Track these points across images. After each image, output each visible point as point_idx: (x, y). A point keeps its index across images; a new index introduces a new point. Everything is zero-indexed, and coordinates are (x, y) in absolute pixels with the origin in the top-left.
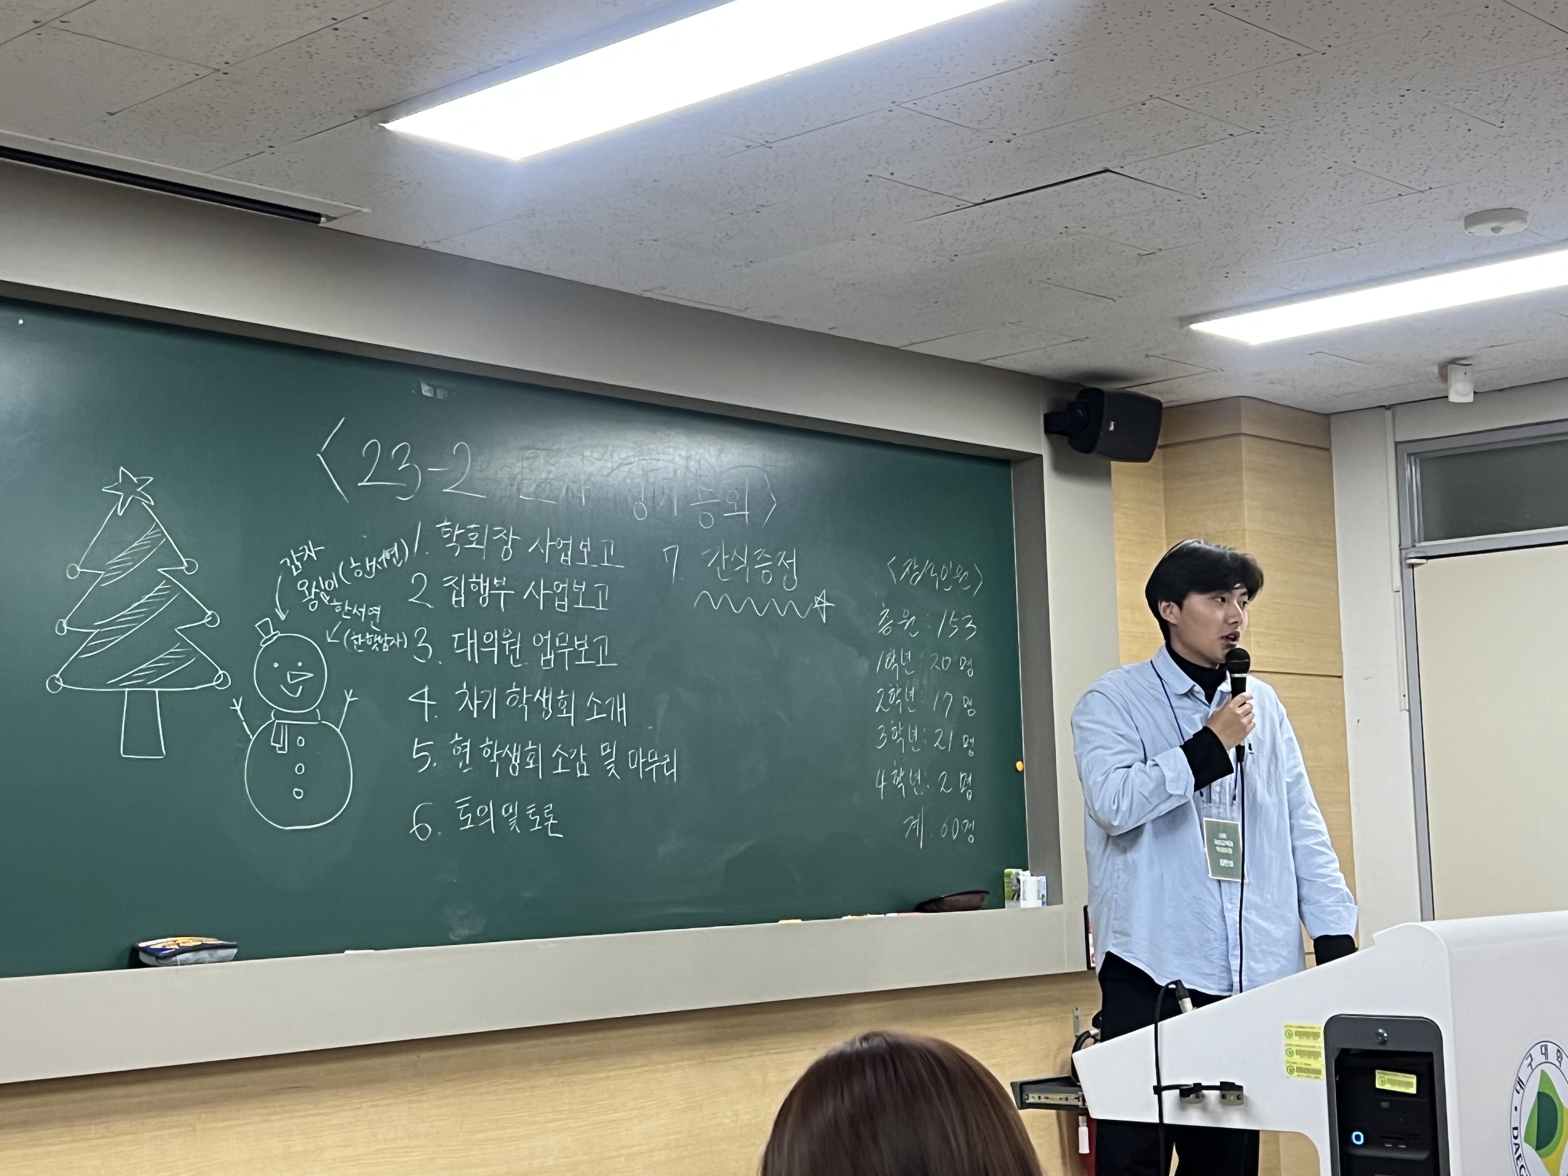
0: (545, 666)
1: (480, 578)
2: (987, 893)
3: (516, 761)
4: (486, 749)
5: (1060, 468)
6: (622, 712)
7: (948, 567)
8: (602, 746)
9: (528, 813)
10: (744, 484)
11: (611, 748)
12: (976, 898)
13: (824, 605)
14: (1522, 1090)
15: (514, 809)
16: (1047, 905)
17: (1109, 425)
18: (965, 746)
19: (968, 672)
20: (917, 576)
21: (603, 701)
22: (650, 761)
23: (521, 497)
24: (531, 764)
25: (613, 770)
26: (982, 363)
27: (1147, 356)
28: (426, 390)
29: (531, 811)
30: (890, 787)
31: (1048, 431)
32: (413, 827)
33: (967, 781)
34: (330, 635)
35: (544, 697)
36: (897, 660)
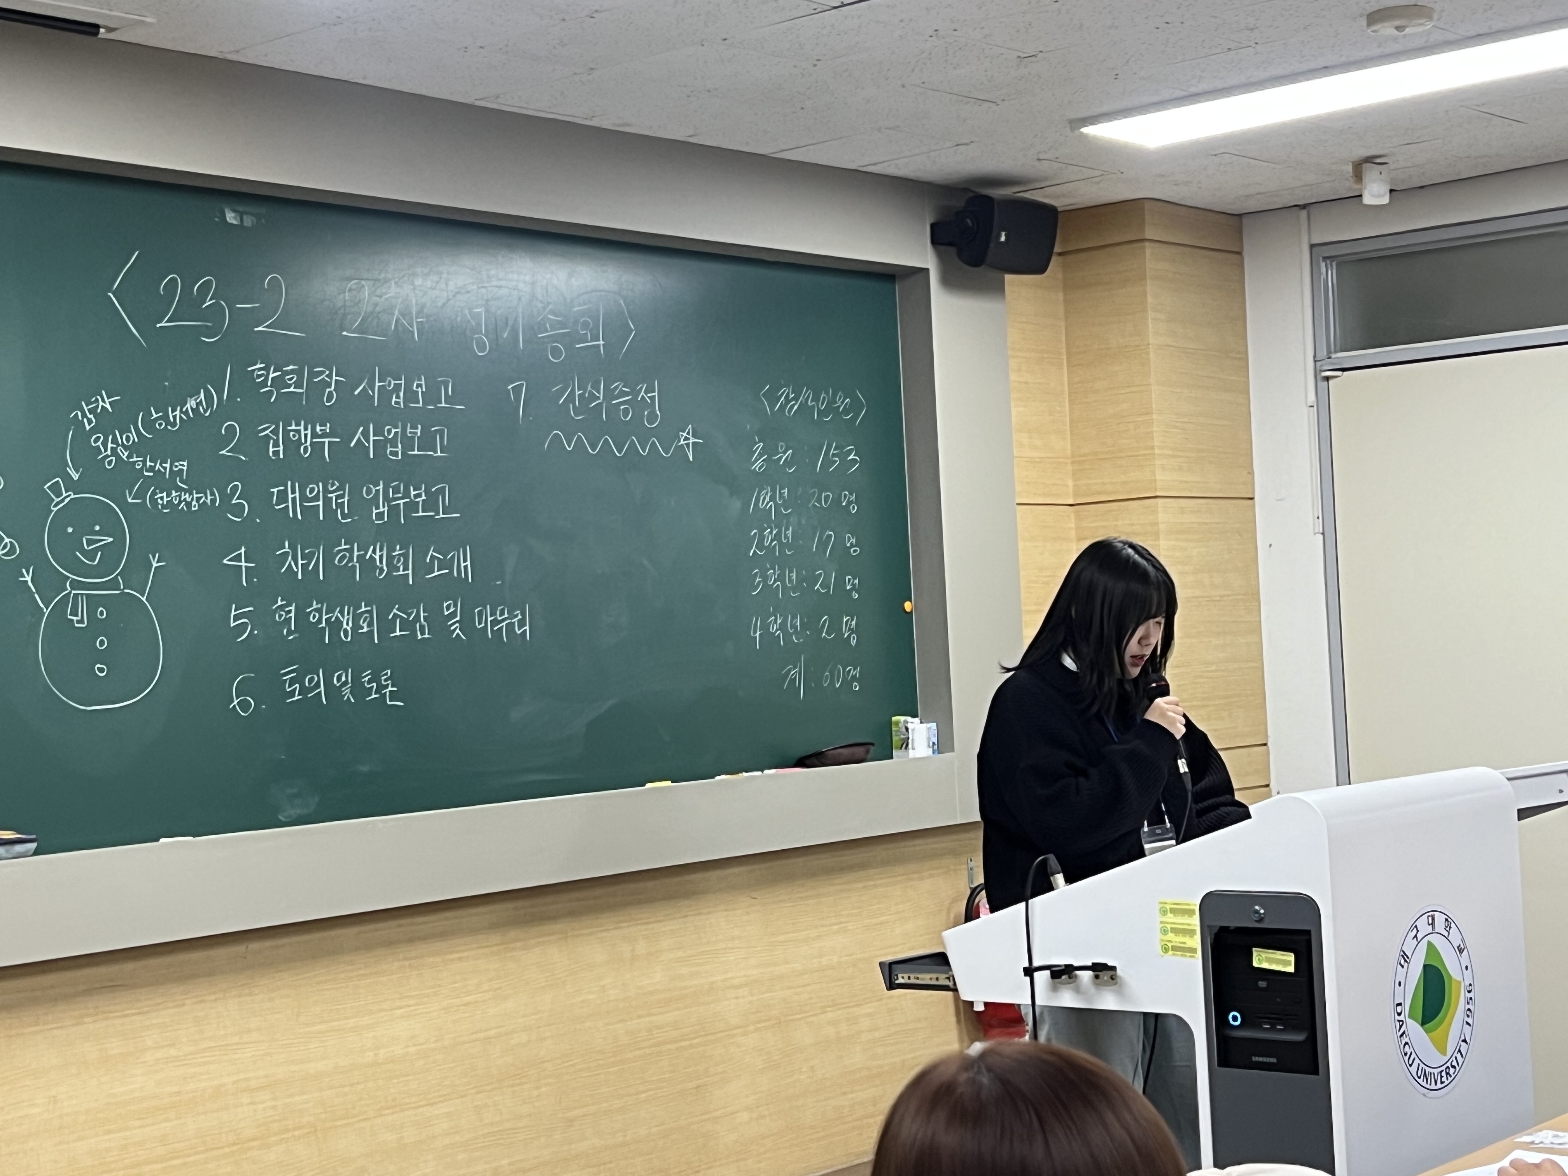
0: (377, 520)
1: (300, 425)
2: (872, 744)
3: (348, 624)
4: (313, 613)
5: (949, 282)
6: (466, 567)
7: (827, 393)
8: (445, 605)
9: (363, 680)
10: (598, 311)
11: (455, 606)
12: (860, 750)
13: (691, 441)
14: (1406, 963)
15: (347, 677)
16: (938, 753)
17: (999, 236)
18: (848, 588)
19: (851, 507)
20: (794, 405)
21: (445, 556)
22: (500, 618)
23: (345, 333)
24: (365, 627)
25: (458, 631)
26: (860, 169)
27: (1039, 160)
28: (231, 217)
29: (367, 679)
30: (766, 634)
31: (934, 242)
32: (233, 702)
33: (851, 625)
34: (130, 495)
35: (378, 555)
36: (772, 499)
